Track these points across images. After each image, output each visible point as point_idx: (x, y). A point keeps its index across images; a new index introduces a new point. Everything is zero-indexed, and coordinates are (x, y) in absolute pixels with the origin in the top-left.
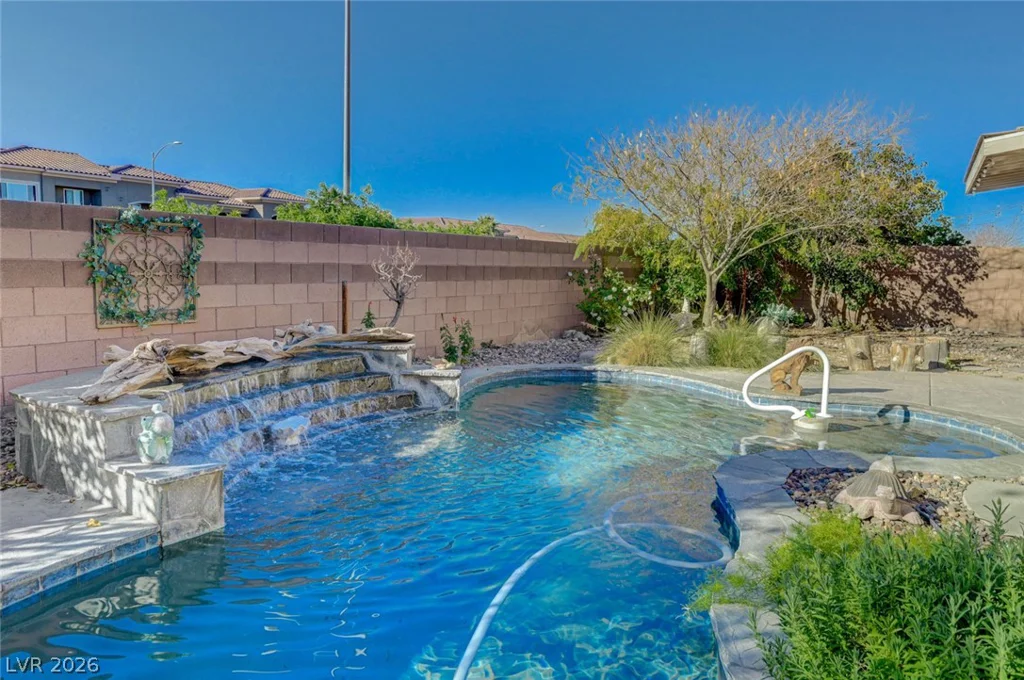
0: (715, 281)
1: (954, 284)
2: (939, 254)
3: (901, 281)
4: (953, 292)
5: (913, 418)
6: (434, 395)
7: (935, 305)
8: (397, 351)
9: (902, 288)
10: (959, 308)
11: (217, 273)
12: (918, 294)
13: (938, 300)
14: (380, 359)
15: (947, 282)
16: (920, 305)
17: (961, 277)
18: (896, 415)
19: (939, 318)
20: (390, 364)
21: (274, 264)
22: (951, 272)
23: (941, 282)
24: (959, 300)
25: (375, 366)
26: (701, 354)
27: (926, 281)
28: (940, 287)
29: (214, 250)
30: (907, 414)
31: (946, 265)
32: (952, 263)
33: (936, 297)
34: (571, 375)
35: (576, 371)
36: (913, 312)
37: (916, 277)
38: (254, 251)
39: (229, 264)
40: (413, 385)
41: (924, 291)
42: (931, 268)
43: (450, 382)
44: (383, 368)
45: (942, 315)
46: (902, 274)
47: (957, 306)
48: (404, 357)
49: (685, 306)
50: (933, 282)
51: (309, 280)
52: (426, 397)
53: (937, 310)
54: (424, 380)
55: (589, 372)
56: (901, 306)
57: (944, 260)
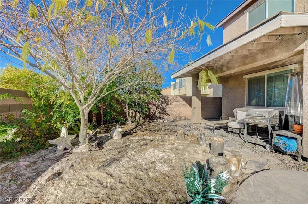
1: (164, 106)
3: (151, 106)
4: (164, 109)
7: (160, 112)
9: (151, 108)
10: (166, 113)
12: (155, 109)
13: (160, 111)
15: (162, 106)
16: (156, 113)
17: (165, 104)
19: (161, 116)
22: (163, 103)
24: (165, 111)
27: (157, 106)
28: (161, 107)
31: (162, 101)
32: (163, 100)
33: (160, 110)
36: (154, 115)
37: (154, 105)
41: (157, 109)
42: (158, 102)
45: (162, 115)
46: (151, 104)
47: (165, 113)
50: (159, 106)
53: (160, 114)
56: (151, 113)
57: (161, 99)
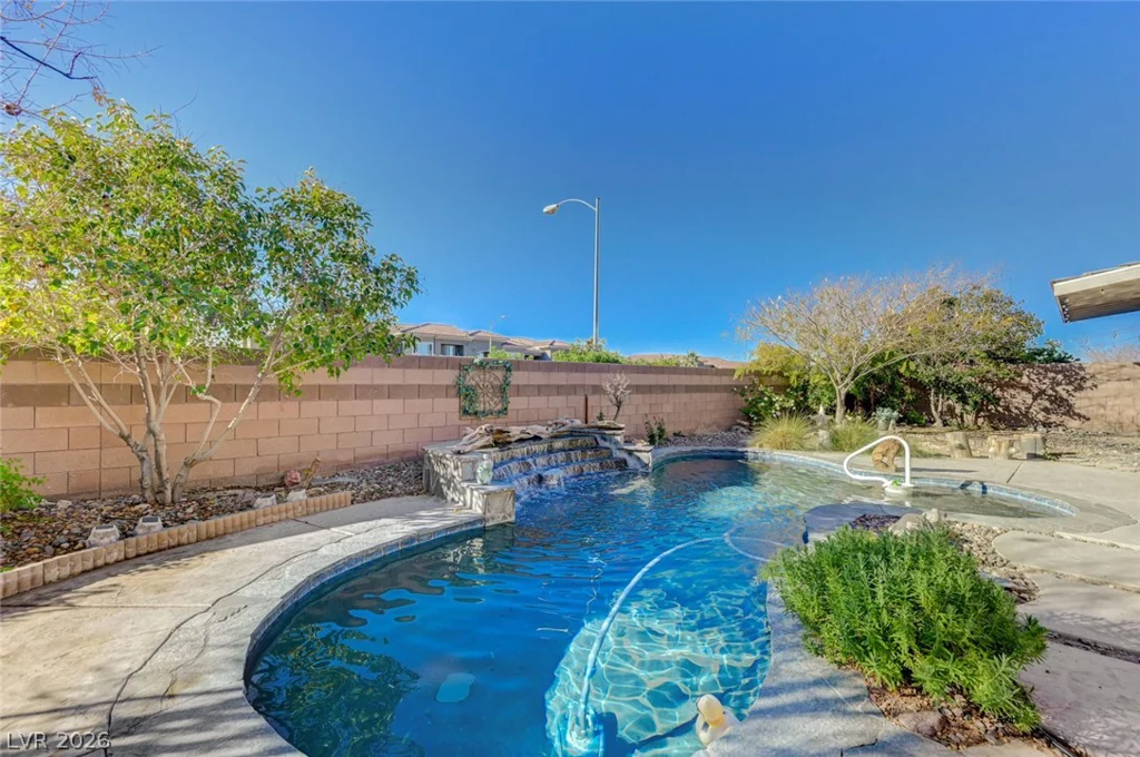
0: (844, 391)
1: (1063, 393)
2: (1046, 370)
3: (1012, 391)
4: (1062, 399)
5: (989, 491)
6: (636, 462)
7: (1046, 410)
8: (614, 434)
9: (1013, 397)
10: (1070, 412)
11: (519, 390)
12: (1029, 401)
13: (1049, 406)
14: (605, 440)
15: (1056, 392)
16: (1031, 410)
17: (1070, 388)
18: (976, 489)
19: (1052, 421)
20: (611, 441)
21: (548, 386)
22: (1059, 384)
23: (1050, 392)
24: (1070, 406)
25: (602, 443)
26: (827, 443)
27: (1036, 391)
28: (1050, 396)
29: (518, 378)
30: (984, 488)
31: (1054, 378)
32: (1060, 377)
33: (1047, 404)
34: (730, 454)
35: (733, 452)
36: (1026, 415)
37: (1026, 388)
38: (538, 378)
39: (525, 386)
40: (623, 455)
41: (1035, 399)
42: (1040, 381)
43: (645, 454)
44: (607, 444)
45: (1053, 418)
46: (1012, 386)
47: (1068, 411)
48: (618, 438)
49: (821, 411)
50: (1042, 392)
51: (568, 394)
52: (631, 462)
53: (1049, 414)
54: (630, 453)
55: (743, 452)
56: (1014, 410)
57: (1052, 375)
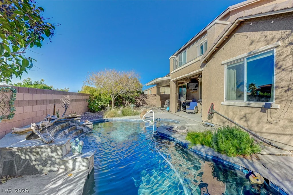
0: (114, 100)
1: (144, 99)
2: (142, 95)
3: (137, 99)
4: (144, 101)
5: (161, 120)
6: (86, 129)
7: (142, 103)
9: (137, 100)
10: (145, 103)
11: (19, 103)
12: (140, 101)
14: (73, 122)
17: (145, 98)
18: (159, 120)
20: (76, 123)
21: (33, 100)
22: (144, 98)
23: (143, 99)
25: (71, 124)
27: (141, 99)
32: (144, 96)
33: (142, 102)
36: (139, 104)
37: (139, 99)
38: (28, 97)
39: (21, 101)
40: (82, 127)
42: (141, 97)
43: (90, 125)
44: (74, 124)
45: (143, 104)
46: (137, 98)
48: (79, 121)
49: (108, 105)
50: (142, 99)
51: (40, 104)
52: (85, 130)
54: (84, 126)
55: (104, 120)
57: (143, 96)
